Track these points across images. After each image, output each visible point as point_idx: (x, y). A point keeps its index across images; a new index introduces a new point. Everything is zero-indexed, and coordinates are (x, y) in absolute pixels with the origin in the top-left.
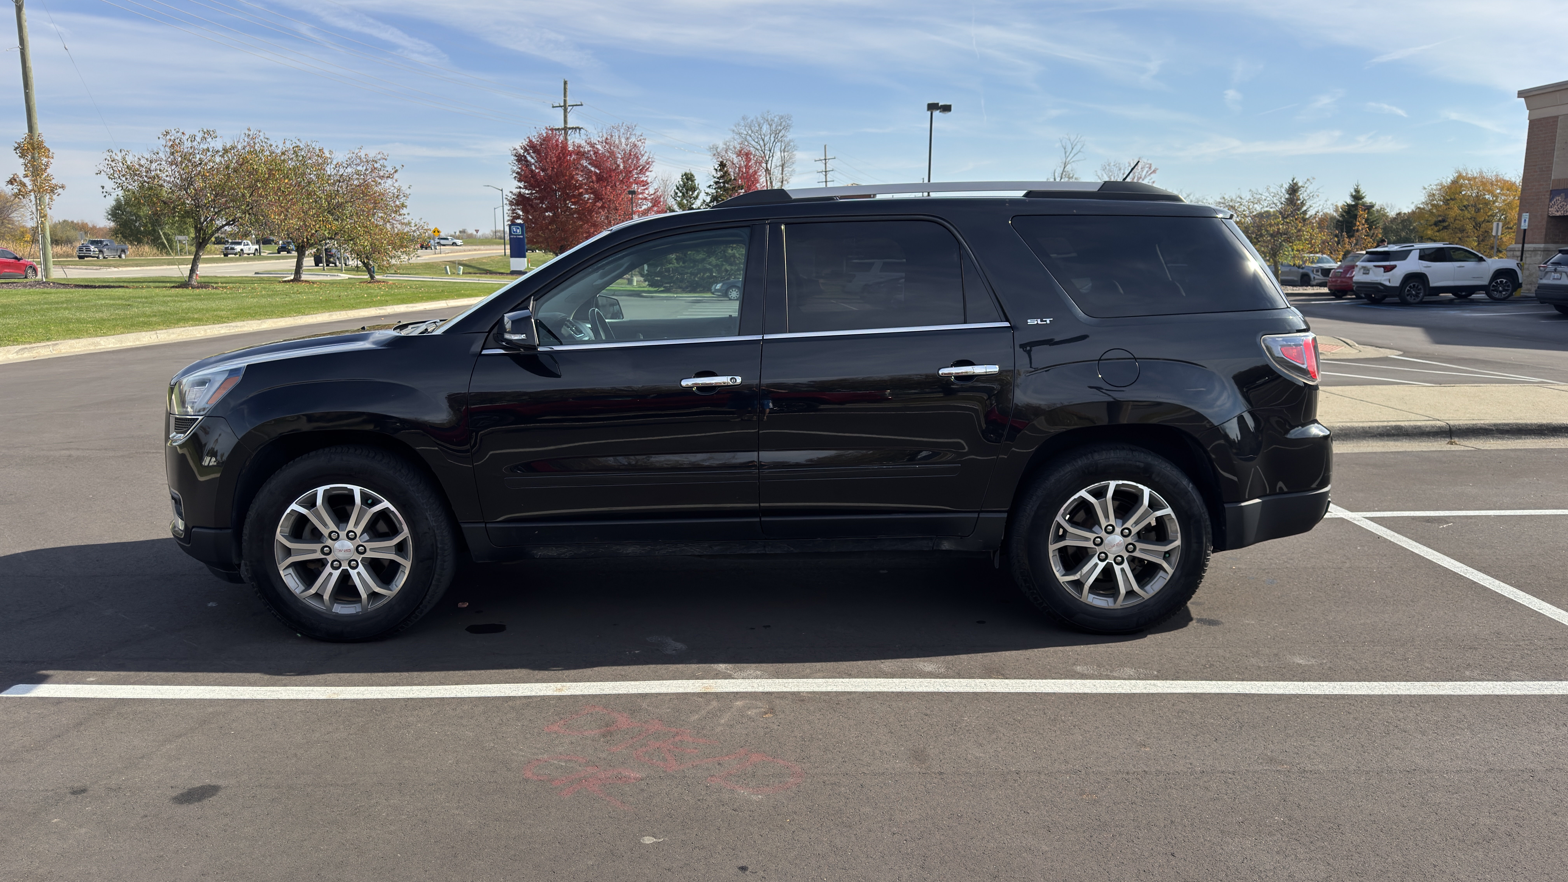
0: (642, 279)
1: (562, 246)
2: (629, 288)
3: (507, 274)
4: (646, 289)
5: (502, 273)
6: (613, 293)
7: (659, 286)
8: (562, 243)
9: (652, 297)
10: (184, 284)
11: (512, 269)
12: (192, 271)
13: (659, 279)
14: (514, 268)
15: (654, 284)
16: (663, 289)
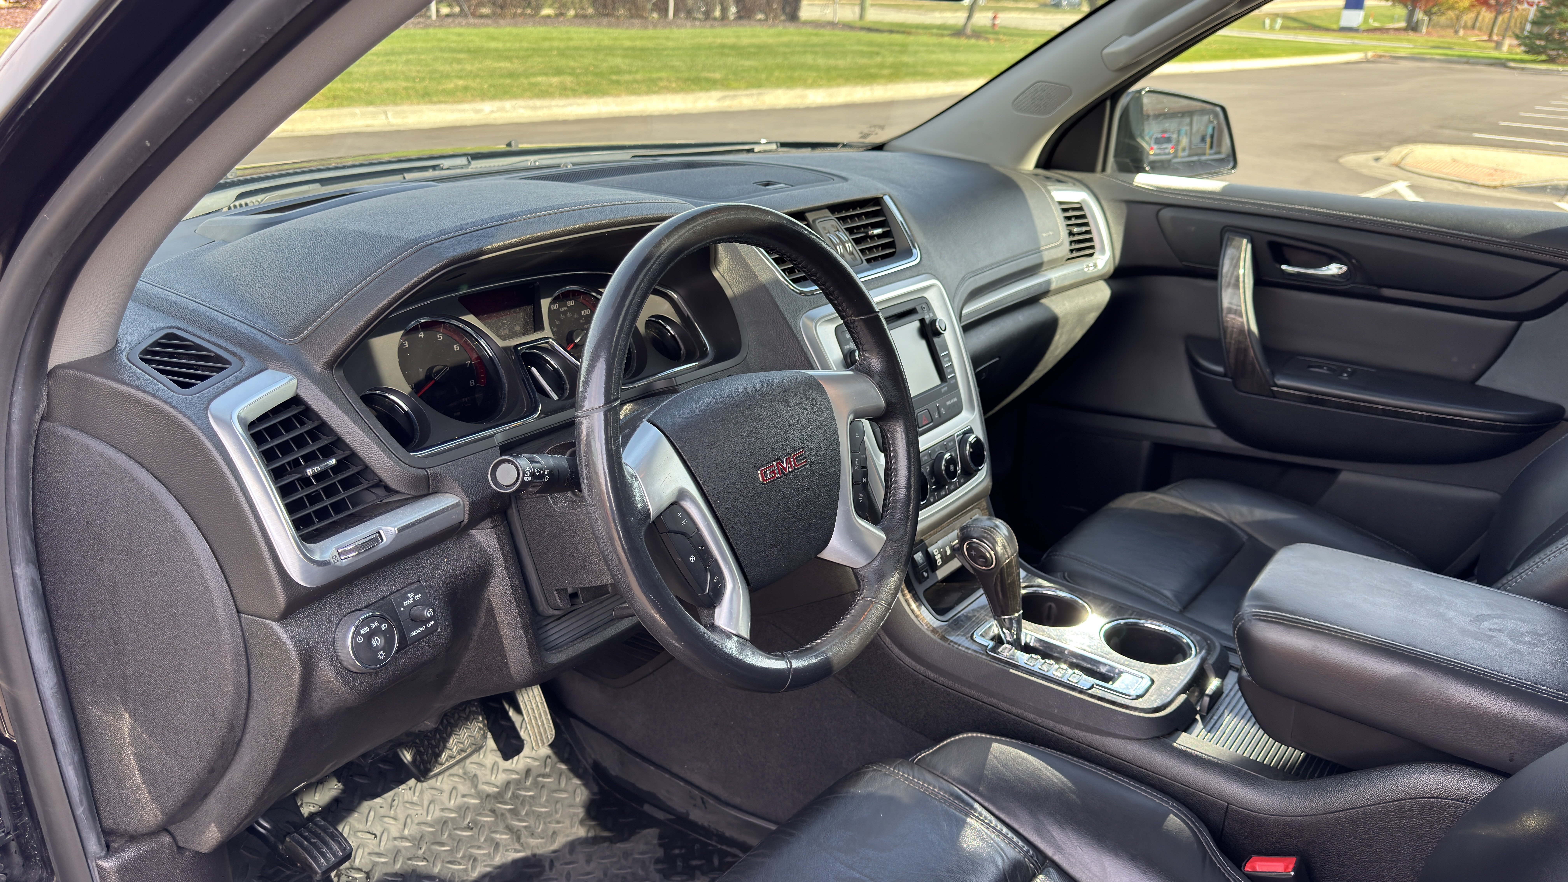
0: (1516, 42)
2: (1495, 54)
3: (1334, 30)
4: (1518, 57)
5: (1328, 30)
6: (1465, 60)
7: (1539, 53)
9: (1523, 69)
12: (969, 18)
13: (1542, 43)
14: (1344, 23)
15: (1532, 49)
16: (1543, 57)
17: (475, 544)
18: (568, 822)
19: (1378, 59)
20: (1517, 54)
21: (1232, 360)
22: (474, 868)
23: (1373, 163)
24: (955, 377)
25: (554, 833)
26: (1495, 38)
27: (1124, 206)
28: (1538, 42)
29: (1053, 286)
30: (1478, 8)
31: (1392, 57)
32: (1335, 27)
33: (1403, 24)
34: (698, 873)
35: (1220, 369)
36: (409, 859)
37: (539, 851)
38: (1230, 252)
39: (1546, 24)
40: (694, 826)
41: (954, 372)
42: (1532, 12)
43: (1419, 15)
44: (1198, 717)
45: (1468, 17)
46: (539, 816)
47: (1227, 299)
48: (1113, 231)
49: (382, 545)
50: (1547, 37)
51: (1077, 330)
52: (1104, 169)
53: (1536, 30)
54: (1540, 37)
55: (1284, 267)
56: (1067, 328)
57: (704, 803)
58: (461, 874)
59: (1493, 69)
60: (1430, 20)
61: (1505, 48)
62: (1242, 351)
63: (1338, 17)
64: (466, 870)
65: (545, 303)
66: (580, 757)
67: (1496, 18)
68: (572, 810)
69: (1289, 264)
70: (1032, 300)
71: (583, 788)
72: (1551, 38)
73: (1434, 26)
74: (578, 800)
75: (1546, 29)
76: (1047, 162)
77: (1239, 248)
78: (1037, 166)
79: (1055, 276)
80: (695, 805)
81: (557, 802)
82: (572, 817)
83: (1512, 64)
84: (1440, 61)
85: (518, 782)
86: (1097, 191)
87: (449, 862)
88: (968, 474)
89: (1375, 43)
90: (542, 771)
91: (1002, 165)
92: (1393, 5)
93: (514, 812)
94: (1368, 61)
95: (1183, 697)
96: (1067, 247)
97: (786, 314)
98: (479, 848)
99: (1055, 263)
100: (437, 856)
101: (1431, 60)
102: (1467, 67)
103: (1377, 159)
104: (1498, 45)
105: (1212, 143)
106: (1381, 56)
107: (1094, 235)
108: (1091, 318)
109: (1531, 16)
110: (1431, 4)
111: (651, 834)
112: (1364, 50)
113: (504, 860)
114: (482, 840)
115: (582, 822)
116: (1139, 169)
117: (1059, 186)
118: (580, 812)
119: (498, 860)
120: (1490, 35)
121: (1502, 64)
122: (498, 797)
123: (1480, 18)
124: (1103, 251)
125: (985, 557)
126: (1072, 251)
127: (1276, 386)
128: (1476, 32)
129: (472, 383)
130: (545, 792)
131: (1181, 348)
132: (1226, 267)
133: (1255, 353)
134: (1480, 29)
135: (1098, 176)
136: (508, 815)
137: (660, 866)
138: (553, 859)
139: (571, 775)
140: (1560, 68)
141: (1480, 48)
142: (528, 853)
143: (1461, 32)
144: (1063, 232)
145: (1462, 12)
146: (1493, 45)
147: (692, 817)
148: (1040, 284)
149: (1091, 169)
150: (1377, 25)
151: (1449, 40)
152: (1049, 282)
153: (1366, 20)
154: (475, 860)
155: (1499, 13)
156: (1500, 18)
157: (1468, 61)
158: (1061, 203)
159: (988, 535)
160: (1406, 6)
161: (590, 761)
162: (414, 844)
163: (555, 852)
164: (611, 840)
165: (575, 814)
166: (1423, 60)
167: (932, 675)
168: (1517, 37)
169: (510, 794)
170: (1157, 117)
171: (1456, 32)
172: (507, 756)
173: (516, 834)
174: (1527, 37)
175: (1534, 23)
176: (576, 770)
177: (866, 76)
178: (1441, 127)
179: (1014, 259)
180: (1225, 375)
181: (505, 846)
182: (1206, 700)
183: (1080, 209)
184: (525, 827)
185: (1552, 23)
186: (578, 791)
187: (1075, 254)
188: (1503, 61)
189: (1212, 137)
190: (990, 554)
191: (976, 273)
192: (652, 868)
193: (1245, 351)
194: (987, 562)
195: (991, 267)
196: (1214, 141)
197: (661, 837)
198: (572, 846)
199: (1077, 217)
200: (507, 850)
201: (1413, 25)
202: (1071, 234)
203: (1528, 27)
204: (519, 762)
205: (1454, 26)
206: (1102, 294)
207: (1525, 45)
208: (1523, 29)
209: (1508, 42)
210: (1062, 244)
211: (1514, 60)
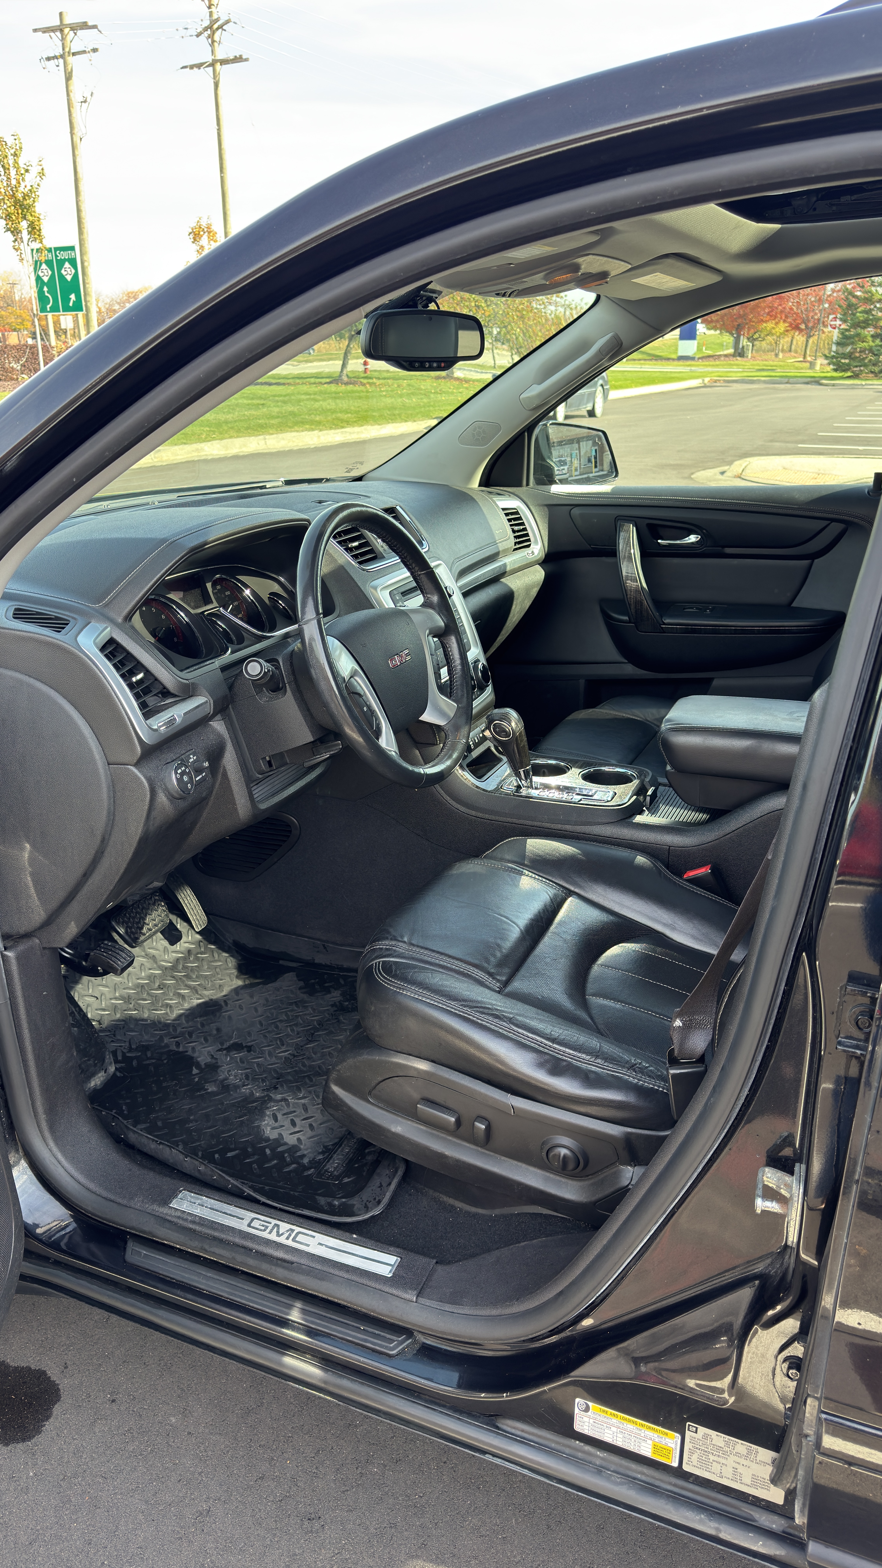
0: (826, 362)
1: (739, 325)
2: (810, 373)
3: (673, 360)
4: (829, 375)
5: (668, 359)
6: (786, 380)
7: (845, 371)
8: (740, 321)
9: (834, 385)
10: (336, 380)
11: (680, 353)
12: (344, 365)
13: (847, 361)
14: (681, 353)
15: (839, 368)
16: (849, 374)
17: (214, 731)
18: (228, 979)
19: (714, 384)
20: (828, 372)
21: (633, 611)
22: (172, 1011)
23: (720, 477)
24: (463, 625)
25: (220, 986)
26: (809, 359)
27: (546, 509)
28: (843, 361)
29: (508, 569)
30: (792, 332)
31: (725, 381)
32: (674, 356)
33: (731, 351)
34: (332, 990)
35: (626, 618)
36: (125, 1010)
37: (214, 997)
38: (622, 535)
39: (848, 345)
40: (320, 966)
41: (462, 622)
42: (836, 335)
43: (744, 341)
44: (644, 808)
45: (785, 341)
46: (206, 977)
47: (625, 569)
48: (541, 528)
49: (175, 725)
50: (850, 356)
51: (526, 602)
52: (528, 484)
53: (841, 350)
54: (844, 356)
55: (659, 541)
56: (520, 599)
57: (325, 948)
58: (164, 1016)
59: (809, 386)
60: (753, 346)
61: (818, 367)
62: (639, 603)
63: (676, 347)
64: (167, 1014)
65: (209, 585)
66: (223, 939)
67: (807, 341)
68: (228, 972)
69: (662, 539)
70: (494, 580)
71: (231, 958)
72: (853, 356)
73: (757, 351)
74: (230, 965)
75: (849, 349)
76: (487, 481)
77: (628, 531)
78: (480, 485)
79: (510, 561)
80: (318, 952)
81: (216, 968)
82: (230, 975)
83: (824, 382)
84: (765, 382)
85: (184, 959)
86: (525, 499)
87: (153, 1010)
88: (482, 689)
89: (710, 369)
90: (199, 950)
91: (458, 485)
92: (721, 333)
93: (188, 977)
94: (705, 386)
95: (635, 797)
96: (513, 541)
97: (359, 584)
98: (171, 1000)
99: (506, 552)
100: (143, 1007)
101: (759, 382)
102: (788, 386)
103: (722, 473)
104: (812, 365)
105: (596, 462)
106: (715, 381)
107: (529, 531)
108: (534, 592)
109: (835, 338)
110: (752, 331)
111: (290, 977)
112: (702, 376)
113: (191, 1005)
114: (172, 995)
115: (237, 977)
116: (552, 481)
117: (500, 498)
118: (235, 972)
119: (186, 1006)
120: (805, 357)
121: (816, 381)
122: (174, 968)
123: (794, 342)
124: (536, 542)
125: (505, 731)
126: (516, 543)
127: (664, 624)
128: (793, 354)
129: (175, 639)
130: (205, 963)
131: (597, 609)
132: (621, 545)
133: (647, 603)
134: (796, 352)
135: (524, 488)
136: (184, 979)
137: (304, 990)
138: (226, 1000)
139: (220, 951)
140: (864, 383)
141: (797, 368)
142: (207, 999)
143: (781, 355)
144: (509, 530)
145: (779, 337)
146: (808, 365)
147: (316, 961)
148: (500, 566)
149: (519, 484)
150: (710, 352)
151: (771, 363)
152: (505, 565)
153: (699, 349)
154: (171, 1007)
155: (809, 337)
156: (811, 341)
157: (788, 380)
158: (504, 509)
159: (505, 718)
160: (732, 334)
161: (231, 941)
162: (125, 1002)
163: (225, 996)
164: (265, 983)
165: (232, 973)
166: (752, 382)
167: (480, 815)
168: (826, 357)
169: (181, 966)
170: (560, 443)
171: (777, 355)
172: (172, 943)
173: (194, 990)
174: (833, 357)
175: (838, 344)
176: (222, 947)
177: (338, 423)
178: (771, 441)
179: (481, 549)
180: (630, 622)
181: (189, 997)
182: (648, 799)
183: (517, 513)
184: (198, 985)
185: (853, 343)
186: (228, 960)
187: (518, 546)
188: (817, 379)
189: (595, 458)
190: (508, 729)
191: (460, 558)
192: (298, 992)
193: (641, 603)
194: (507, 734)
195: (468, 554)
196: (597, 461)
197: (297, 976)
198: (237, 991)
199: (515, 519)
200: (191, 999)
201: (740, 351)
202: (514, 531)
203: (834, 348)
204: (180, 946)
205: (774, 350)
206: (538, 575)
207: (834, 364)
208: (830, 350)
209: (820, 361)
210: (509, 538)
211: (825, 378)
